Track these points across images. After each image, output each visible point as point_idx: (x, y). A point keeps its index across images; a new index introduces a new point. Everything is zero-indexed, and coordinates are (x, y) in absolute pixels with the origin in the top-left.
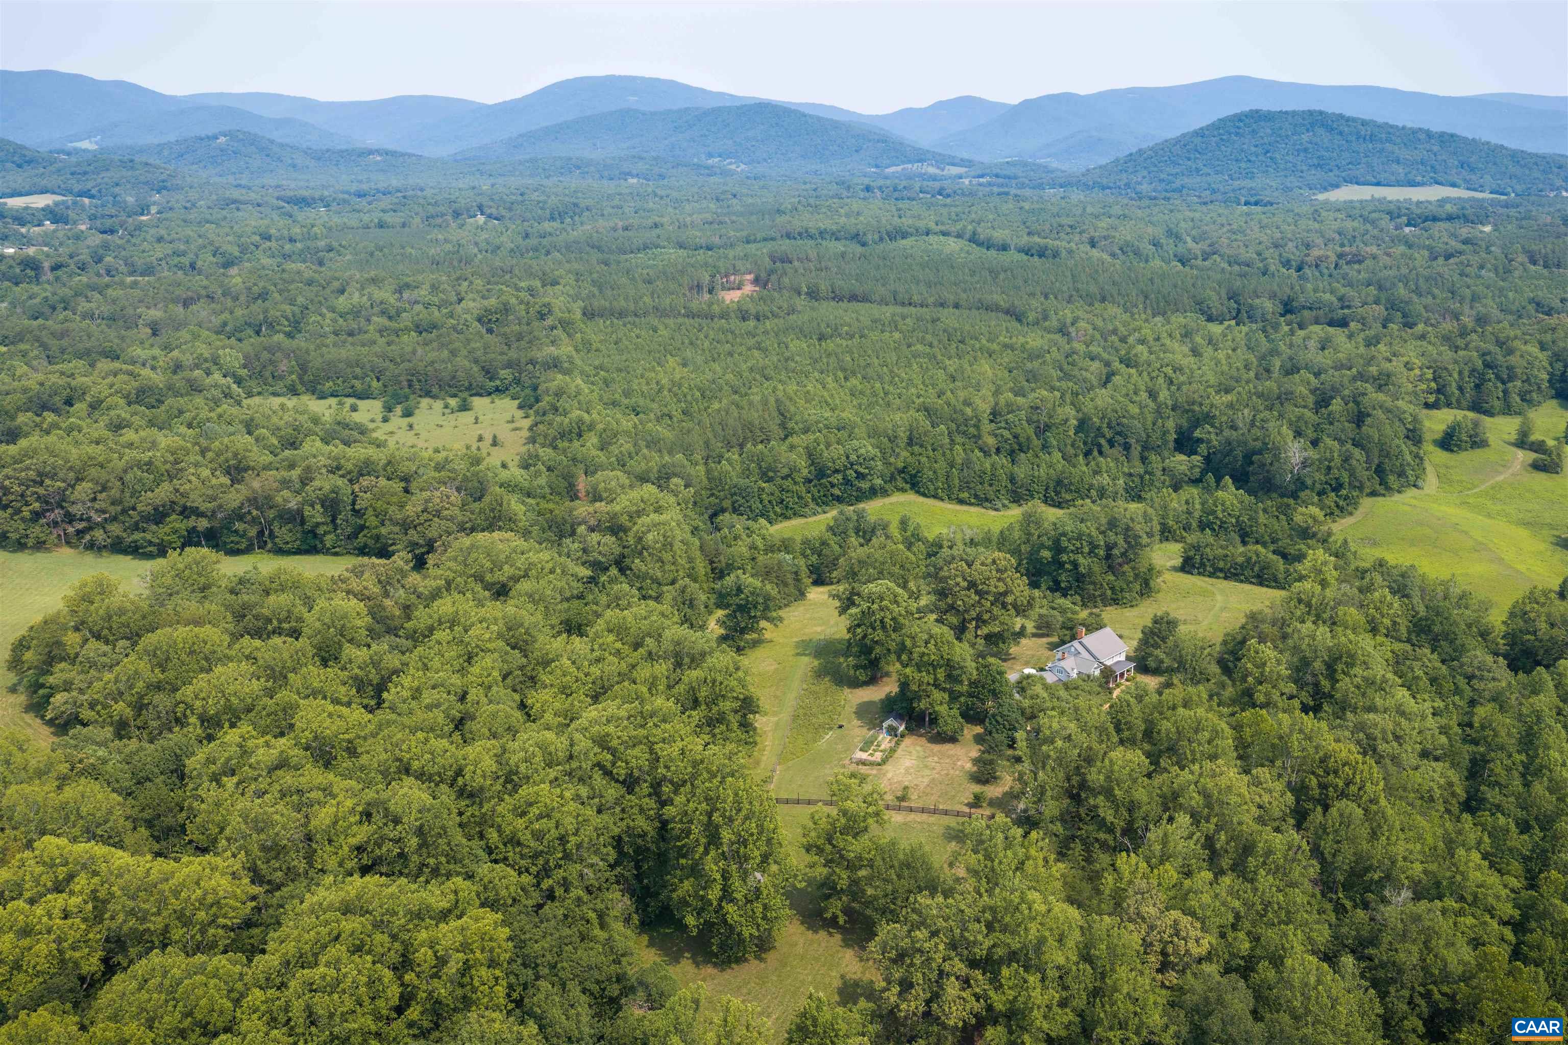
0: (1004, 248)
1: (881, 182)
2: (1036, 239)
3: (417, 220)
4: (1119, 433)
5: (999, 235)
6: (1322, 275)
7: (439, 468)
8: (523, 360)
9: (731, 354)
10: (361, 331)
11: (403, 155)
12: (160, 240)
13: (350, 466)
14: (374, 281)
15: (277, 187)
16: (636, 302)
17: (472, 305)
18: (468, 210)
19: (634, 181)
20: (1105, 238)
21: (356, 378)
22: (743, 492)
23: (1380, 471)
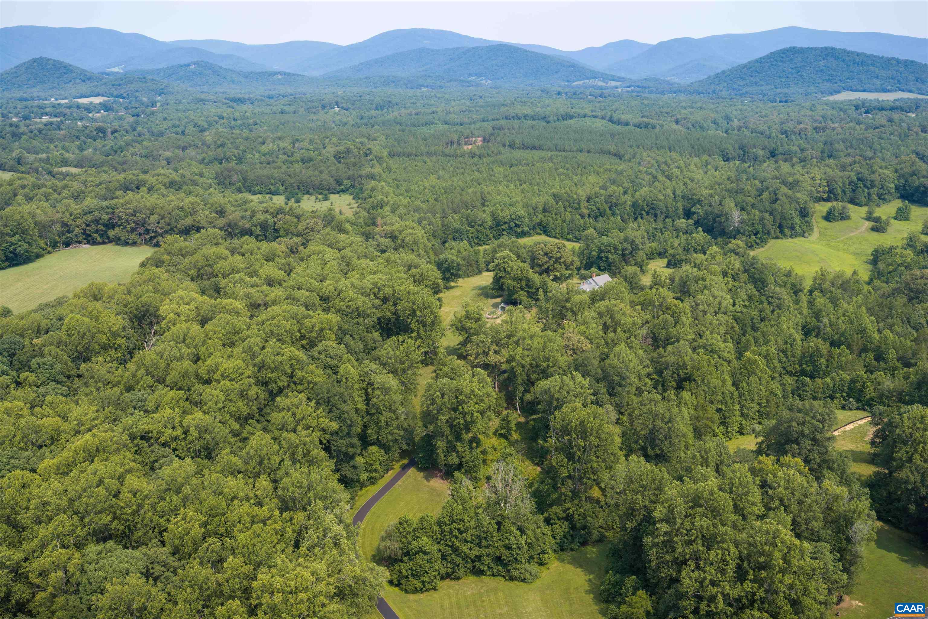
0: (627, 124)
1: (567, 90)
2: (645, 119)
3: (302, 109)
4: (652, 209)
5: (624, 118)
6: (801, 138)
7: (313, 212)
8: (356, 176)
9: (463, 174)
10: (274, 162)
11: (294, 75)
12: (165, 119)
13: (272, 210)
14: (280, 138)
15: (224, 93)
16: (416, 149)
17: (330, 150)
18: (330, 105)
19: (424, 89)
20: (685, 119)
21: (271, 184)
22: (457, 231)
23: (780, 226)
